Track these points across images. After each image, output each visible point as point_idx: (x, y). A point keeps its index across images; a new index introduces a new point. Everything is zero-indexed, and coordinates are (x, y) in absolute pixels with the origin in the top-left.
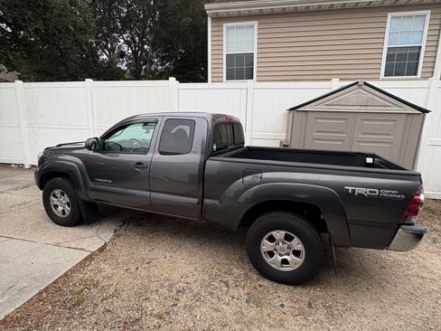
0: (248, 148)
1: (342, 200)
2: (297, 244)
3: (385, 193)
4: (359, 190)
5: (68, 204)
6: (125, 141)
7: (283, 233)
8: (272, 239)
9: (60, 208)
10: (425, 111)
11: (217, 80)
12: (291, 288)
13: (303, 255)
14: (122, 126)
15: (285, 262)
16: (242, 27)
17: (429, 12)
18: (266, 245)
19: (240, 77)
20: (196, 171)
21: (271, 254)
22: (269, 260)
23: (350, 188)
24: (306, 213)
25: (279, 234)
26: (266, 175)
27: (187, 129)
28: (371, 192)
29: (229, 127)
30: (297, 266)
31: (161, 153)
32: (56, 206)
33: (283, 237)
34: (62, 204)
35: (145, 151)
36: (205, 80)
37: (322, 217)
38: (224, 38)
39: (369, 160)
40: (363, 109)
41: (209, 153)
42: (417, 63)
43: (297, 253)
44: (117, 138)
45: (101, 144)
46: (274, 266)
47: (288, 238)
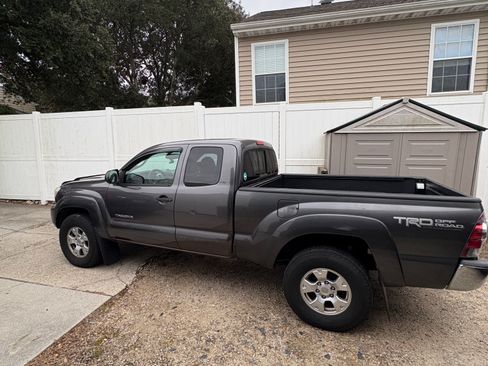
0: (283, 176)
1: (391, 232)
2: (342, 284)
3: (440, 223)
4: (410, 221)
5: (86, 243)
6: (147, 173)
7: (325, 271)
8: (312, 278)
9: (78, 248)
10: (481, 129)
11: (246, 103)
12: (337, 335)
13: (349, 296)
14: (144, 156)
15: (328, 304)
16: (272, 46)
17: (478, 20)
18: (306, 286)
19: (271, 99)
20: (225, 203)
21: (312, 296)
22: (310, 303)
23: (400, 219)
24: (350, 248)
25: (321, 273)
26: (303, 206)
27: (214, 157)
28: (423, 222)
29: (260, 154)
30: (343, 310)
31: (187, 184)
32: (74, 246)
33: (325, 276)
34: (80, 243)
35: (169, 183)
36: (233, 104)
37: (369, 252)
38: (253, 58)
39: (420, 186)
40: (410, 129)
41: (239, 184)
42: (469, 77)
43: (342, 294)
44: (140, 169)
45: (122, 177)
46: (316, 310)
47: (331, 277)
